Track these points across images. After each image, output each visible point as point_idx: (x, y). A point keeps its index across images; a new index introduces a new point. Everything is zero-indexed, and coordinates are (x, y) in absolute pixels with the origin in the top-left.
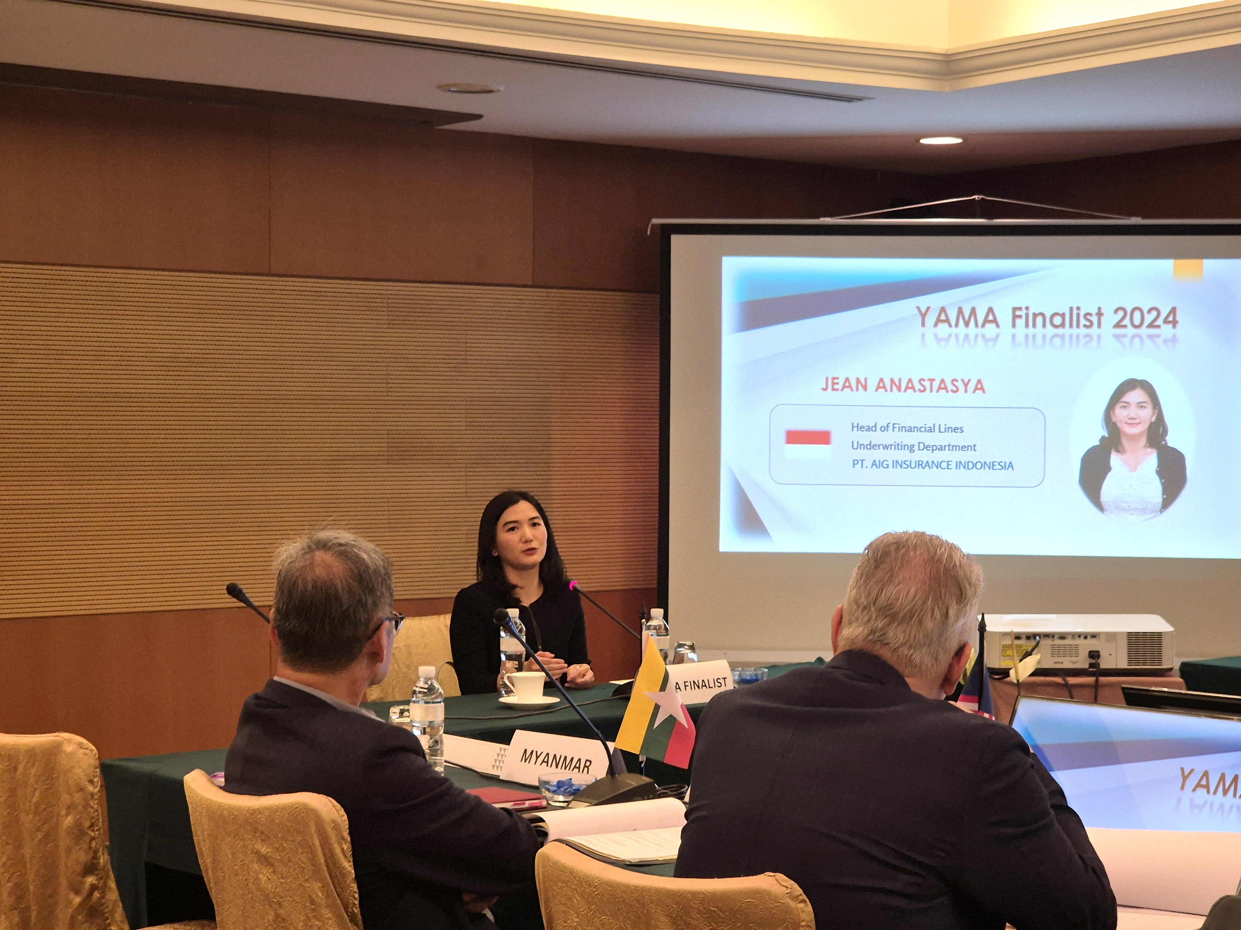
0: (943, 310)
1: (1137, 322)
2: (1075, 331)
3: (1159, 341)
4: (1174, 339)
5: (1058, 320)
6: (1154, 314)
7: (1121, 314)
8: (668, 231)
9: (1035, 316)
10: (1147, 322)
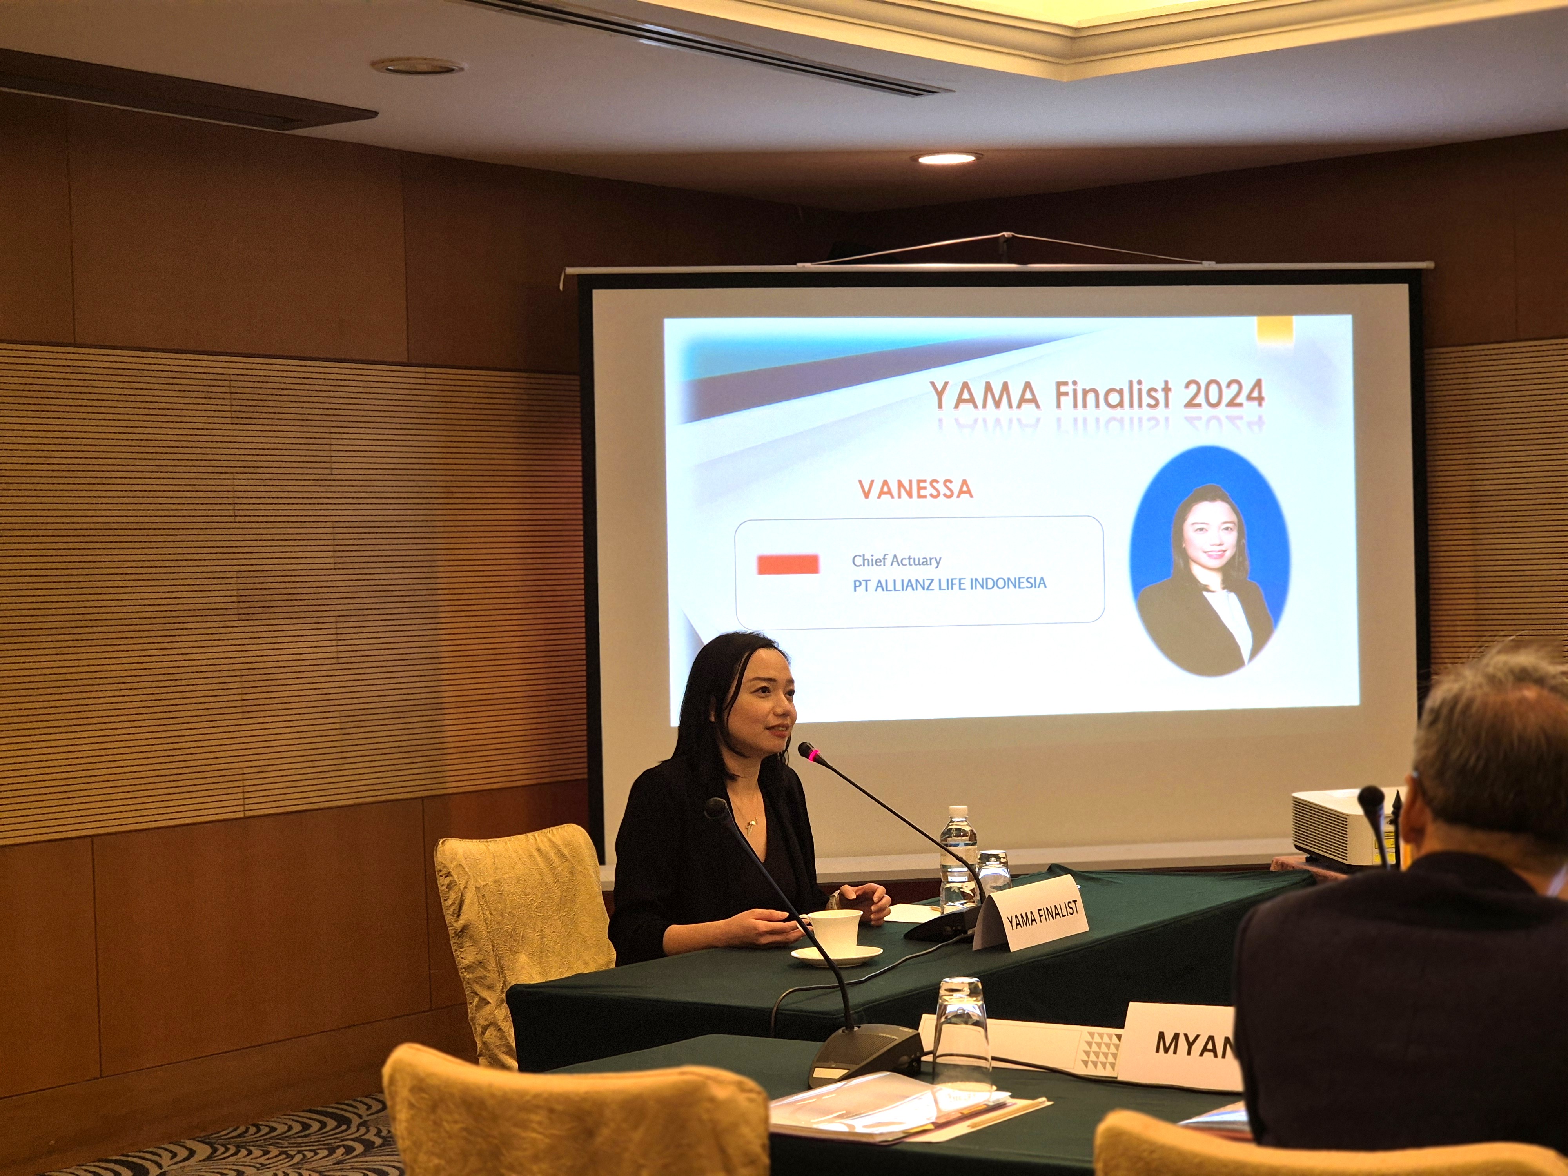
0: (965, 386)
1: (1214, 399)
2: (1136, 412)
3: (1241, 424)
4: (1260, 420)
5: (1114, 398)
6: (1235, 387)
7: (1193, 388)
8: (586, 285)
9: (1085, 392)
10: (1226, 399)
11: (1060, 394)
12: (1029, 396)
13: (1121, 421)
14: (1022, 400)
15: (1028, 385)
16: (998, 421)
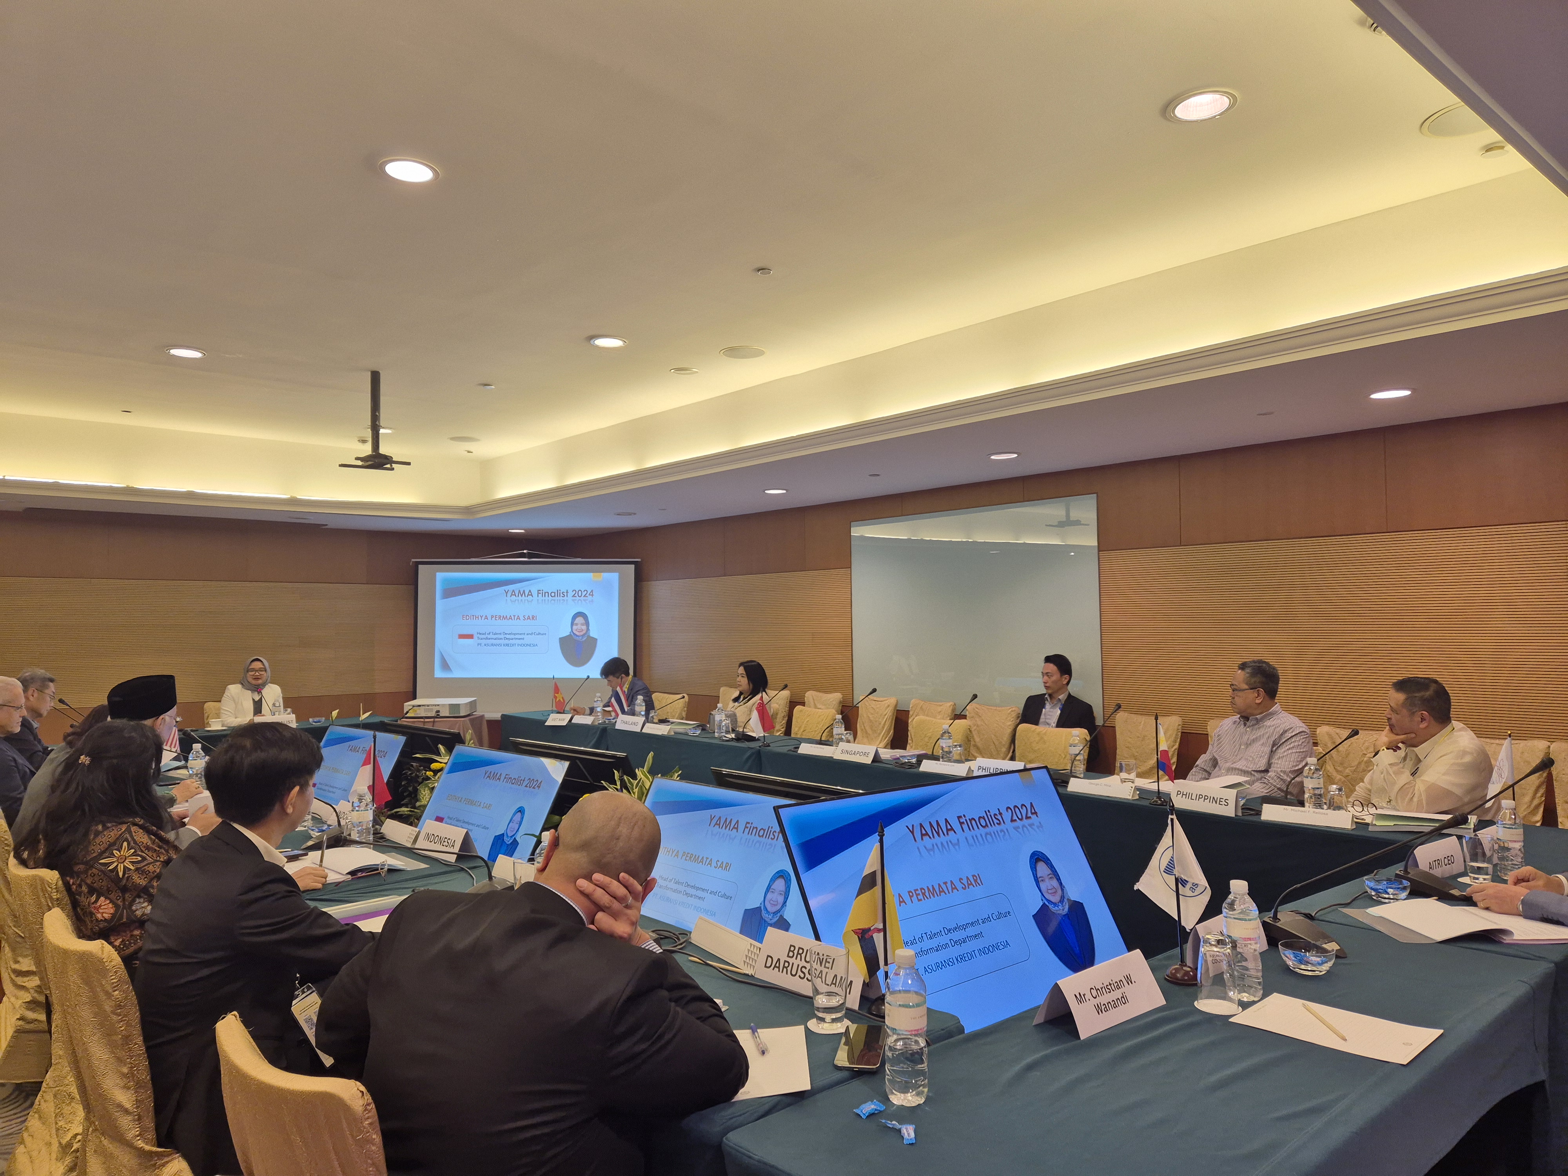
0: (513, 591)
1: (580, 595)
2: (559, 598)
3: (587, 602)
4: (592, 601)
5: (553, 595)
6: (586, 592)
7: (574, 592)
8: (417, 564)
9: (545, 593)
10: (583, 595)
11: (538, 593)
12: (530, 594)
13: (554, 600)
14: (528, 595)
15: (530, 591)
16: (521, 600)
